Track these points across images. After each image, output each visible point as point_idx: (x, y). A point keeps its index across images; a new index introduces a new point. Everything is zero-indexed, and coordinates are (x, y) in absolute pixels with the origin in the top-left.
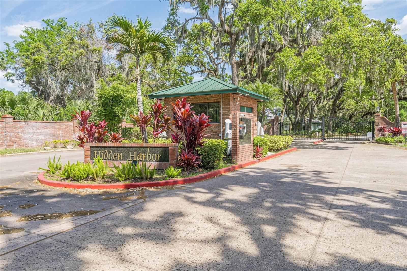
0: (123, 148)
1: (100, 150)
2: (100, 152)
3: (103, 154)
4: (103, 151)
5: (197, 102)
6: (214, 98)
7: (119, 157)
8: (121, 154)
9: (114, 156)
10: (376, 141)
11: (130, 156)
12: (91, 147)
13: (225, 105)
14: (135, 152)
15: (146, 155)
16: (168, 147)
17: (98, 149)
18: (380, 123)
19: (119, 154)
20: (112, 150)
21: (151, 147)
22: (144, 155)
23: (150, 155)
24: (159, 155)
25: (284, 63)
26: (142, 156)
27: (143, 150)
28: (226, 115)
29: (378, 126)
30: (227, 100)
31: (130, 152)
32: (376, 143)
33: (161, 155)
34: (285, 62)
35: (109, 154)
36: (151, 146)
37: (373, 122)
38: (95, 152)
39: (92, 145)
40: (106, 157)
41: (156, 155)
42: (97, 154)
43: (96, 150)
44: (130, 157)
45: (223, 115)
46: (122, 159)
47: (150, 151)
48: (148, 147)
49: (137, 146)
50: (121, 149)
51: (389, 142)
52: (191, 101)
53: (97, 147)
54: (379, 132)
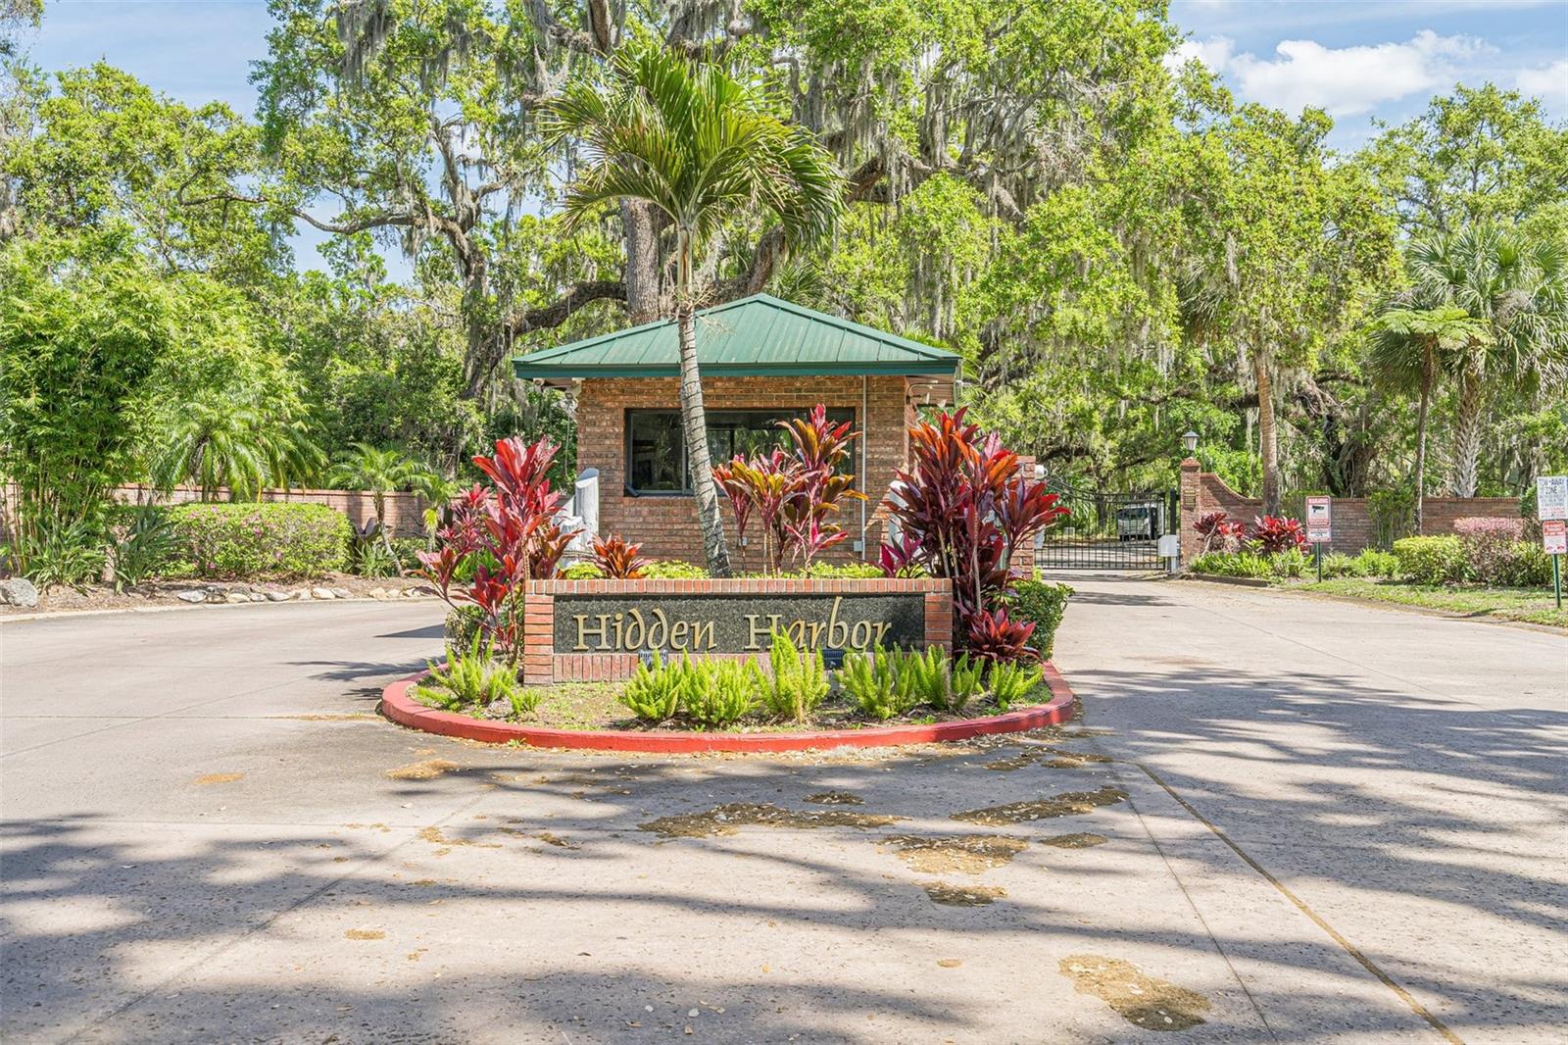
0: (717, 601)
1: (603, 611)
2: (603, 617)
3: (619, 625)
4: (619, 616)
5: (748, 405)
6: (831, 390)
7: (698, 639)
8: (711, 624)
9: (674, 633)
10: (1195, 569)
11: (753, 630)
12: (558, 598)
13: (879, 424)
14: (774, 617)
15: (824, 625)
16: (923, 595)
17: (594, 605)
18: (1198, 499)
19: (697, 625)
20: (667, 611)
21: (846, 596)
22: (815, 625)
23: (842, 623)
24: (880, 625)
25: (940, 241)
26: (809, 629)
27: (812, 605)
28: (884, 463)
29: (1191, 509)
30: (890, 403)
31: (752, 618)
32: (1198, 578)
33: (889, 625)
34: (944, 238)
35: (648, 625)
36: (848, 589)
37: (1176, 497)
38: (580, 618)
39: (560, 591)
40: (635, 639)
41: (867, 623)
42: (587, 626)
43: (583, 612)
44: (753, 638)
45: (869, 463)
46: (711, 644)
47: (842, 611)
48: (832, 596)
49: (784, 590)
50: (708, 603)
51: (1249, 575)
52: (719, 397)
53: (588, 598)
54: (1200, 535)
